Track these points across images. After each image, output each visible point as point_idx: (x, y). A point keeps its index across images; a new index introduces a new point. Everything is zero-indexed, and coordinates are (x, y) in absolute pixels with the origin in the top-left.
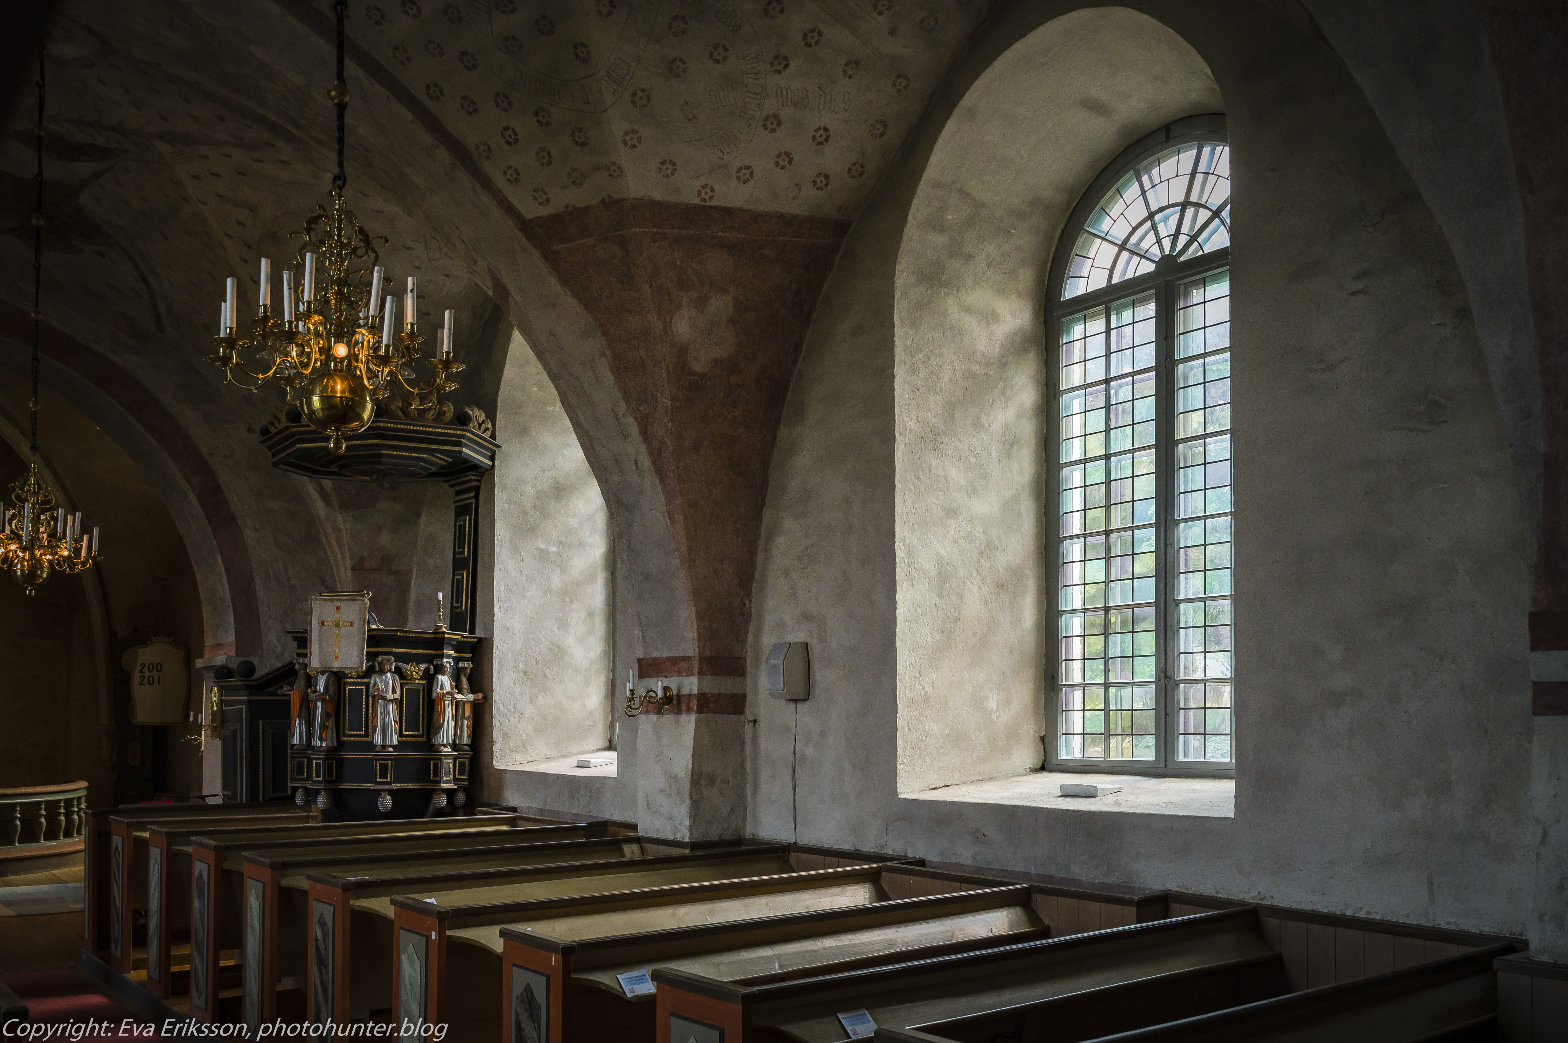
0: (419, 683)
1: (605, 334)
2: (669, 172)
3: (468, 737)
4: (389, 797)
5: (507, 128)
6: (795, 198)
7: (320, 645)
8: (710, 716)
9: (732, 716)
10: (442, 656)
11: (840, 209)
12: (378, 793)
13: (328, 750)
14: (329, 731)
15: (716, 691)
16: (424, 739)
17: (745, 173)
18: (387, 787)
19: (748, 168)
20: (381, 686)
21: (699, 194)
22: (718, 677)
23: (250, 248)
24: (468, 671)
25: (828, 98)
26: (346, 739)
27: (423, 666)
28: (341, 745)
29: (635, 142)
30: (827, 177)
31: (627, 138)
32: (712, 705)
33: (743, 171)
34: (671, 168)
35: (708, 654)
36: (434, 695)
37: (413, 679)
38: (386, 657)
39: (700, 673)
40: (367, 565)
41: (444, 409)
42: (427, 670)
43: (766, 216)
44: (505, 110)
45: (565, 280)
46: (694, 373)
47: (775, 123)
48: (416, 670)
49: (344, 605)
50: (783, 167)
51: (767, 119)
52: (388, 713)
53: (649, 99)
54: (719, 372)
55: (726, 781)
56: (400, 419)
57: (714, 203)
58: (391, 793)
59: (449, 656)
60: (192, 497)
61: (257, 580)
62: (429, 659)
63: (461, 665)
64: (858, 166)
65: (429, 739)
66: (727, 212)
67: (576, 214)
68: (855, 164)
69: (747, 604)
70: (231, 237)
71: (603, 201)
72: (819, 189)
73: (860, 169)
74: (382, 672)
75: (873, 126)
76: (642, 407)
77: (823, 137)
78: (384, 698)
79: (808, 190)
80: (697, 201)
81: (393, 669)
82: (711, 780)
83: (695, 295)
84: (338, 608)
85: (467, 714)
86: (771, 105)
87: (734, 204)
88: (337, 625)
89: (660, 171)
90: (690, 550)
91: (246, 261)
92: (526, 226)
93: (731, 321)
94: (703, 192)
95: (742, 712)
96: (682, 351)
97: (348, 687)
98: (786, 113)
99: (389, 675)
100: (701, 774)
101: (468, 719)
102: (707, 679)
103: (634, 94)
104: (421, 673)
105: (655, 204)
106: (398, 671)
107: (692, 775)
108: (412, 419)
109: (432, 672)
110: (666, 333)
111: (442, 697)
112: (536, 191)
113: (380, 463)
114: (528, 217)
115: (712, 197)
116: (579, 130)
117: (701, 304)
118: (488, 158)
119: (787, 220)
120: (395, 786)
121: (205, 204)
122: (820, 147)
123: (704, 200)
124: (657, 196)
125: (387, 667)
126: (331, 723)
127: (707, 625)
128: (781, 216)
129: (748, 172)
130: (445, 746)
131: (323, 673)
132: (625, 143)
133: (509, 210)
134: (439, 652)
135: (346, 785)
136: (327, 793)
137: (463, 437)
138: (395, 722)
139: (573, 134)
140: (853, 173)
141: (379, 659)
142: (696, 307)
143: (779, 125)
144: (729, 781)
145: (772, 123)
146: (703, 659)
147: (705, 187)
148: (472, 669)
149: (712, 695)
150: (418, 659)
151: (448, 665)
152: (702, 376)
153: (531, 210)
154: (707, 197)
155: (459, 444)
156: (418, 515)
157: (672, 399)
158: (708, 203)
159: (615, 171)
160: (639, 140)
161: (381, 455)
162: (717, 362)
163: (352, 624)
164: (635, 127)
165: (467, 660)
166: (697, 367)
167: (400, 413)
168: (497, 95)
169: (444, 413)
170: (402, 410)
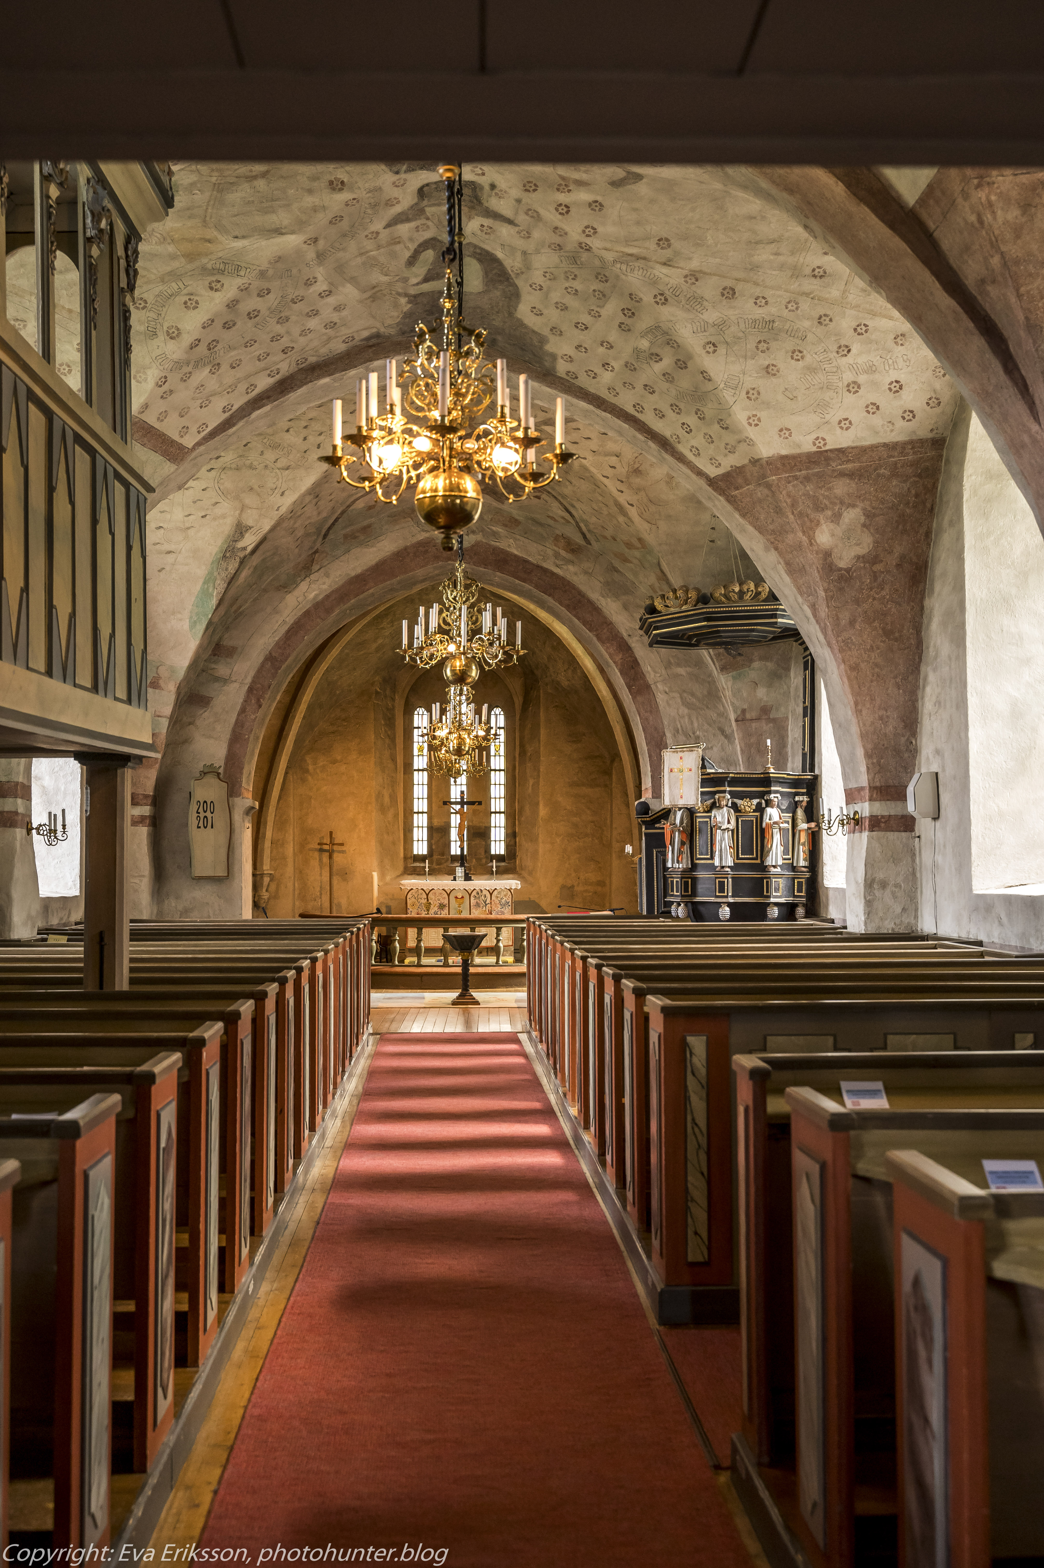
0: (753, 816)
1: (776, 549)
2: (787, 435)
3: (805, 860)
4: (727, 909)
5: (683, 424)
6: (892, 431)
7: (670, 787)
8: (881, 834)
9: (903, 834)
10: (770, 792)
11: (932, 430)
12: (719, 904)
13: (685, 871)
14: (685, 856)
15: (887, 814)
16: (759, 861)
17: (845, 423)
18: (724, 900)
19: (846, 419)
20: (719, 819)
21: (814, 444)
22: (888, 802)
23: (622, 482)
24: (804, 804)
25: (890, 362)
26: (698, 861)
27: (755, 801)
28: (694, 867)
29: (756, 422)
30: (912, 412)
31: (751, 421)
32: (883, 825)
33: (843, 422)
34: (787, 433)
35: (878, 784)
36: (764, 825)
37: (746, 812)
38: (722, 795)
39: (870, 800)
40: (748, 716)
41: (760, 589)
42: (759, 804)
43: (873, 448)
44: (678, 413)
45: (743, 516)
46: (840, 569)
47: (856, 387)
48: (748, 805)
49: (686, 755)
50: (873, 413)
51: (848, 386)
52: (724, 839)
53: (759, 393)
54: (862, 565)
55: (897, 885)
56: (723, 603)
57: (827, 448)
58: (729, 905)
59: (776, 792)
60: (617, 671)
61: (668, 735)
62: (761, 795)
63: (797, 799)
64: (933, 400)
65: (762, 862)
66: (841, 451)
67: (739, 471)
68: (930, 399)
69: (914, 742)
70: (608, 478)
71: (750, 460)
72: (909, 420)
73: (936, 402)
74: (720, 807)
75: (934, 371)
76: (810, 598)
77: (897, 387)
78: (720, 828)
79: (900, 424)
80: (814, 449)
81: (730, 805)
82: (884, 885)
83: (829, 513)
84: (681, 758)
85: (802, 840)
86: (848, 377)
87: (844, 445)
88: (681, 771)
89: (780, 436)
90: (856, 704)
91: (622, 492)
92: (712, 482)
93: (864, 525)
94: (817, 442)
95: (912, 830)
96: (827, 554)
97: (698, 820)
98: (862, 379)
99: (725, 809)
100: (873, 881)
101: (804, 844)
102: (877, 804)
103: (748, 393)
104: (754, 807)
105: (783, 458)
106: (735, 807)
107: (865, 880)
108: (734, 602)
109: (764, 805)
110: (811, 544)
111: (771, 826)
112: (711, 459)
113: (721, 637)
114: (712, 476)
115: (825, 444)
116: (721, 420)
117: (836, 518)
118: (679, 442)
119: (891, 447)
120: (731, 900)
121: (585, 459)
122: (897, 394)
123: (819, 447)
124: (784, 452)
125: (724, 803)
126: (686, 848)
127: (875, 761)
128: (885, 445)
129: (847, 422)
130: (775, 867)
131: (680, 809)
132: (750, 425)
133: (700, 473)
134: (767, 789)
135: (698, 899)
136: (686, 905)
137: (777, 610)
138: (730, 847)
139: (718, 423)
140: (932, 404)
141: (717, 797)
142: (832, 521)
143: (859, 387)
144: (901, 886)
145: (854, 387)
146: (872, 788)
147: (817, 438)
148: (808, 802)
149: (883, 817)
150: (751, 796)
151: (776, 800)
152: (848, 570)
153: (713, 472)
154: (821, 445)
155: (775, 616)
156: (788, 669)
157: (826, 591)
158: (824, 449)
159: (750, 443)
160: (759, 420)
161: (718, 632)
162: (858, 558)
163: (690, 770)
164: (754, 413)
165: (803, 794)
166: (842, 564)
167: (723, 599)
168: (672, 405)
169: (760, 593)
170: (725, 596)
